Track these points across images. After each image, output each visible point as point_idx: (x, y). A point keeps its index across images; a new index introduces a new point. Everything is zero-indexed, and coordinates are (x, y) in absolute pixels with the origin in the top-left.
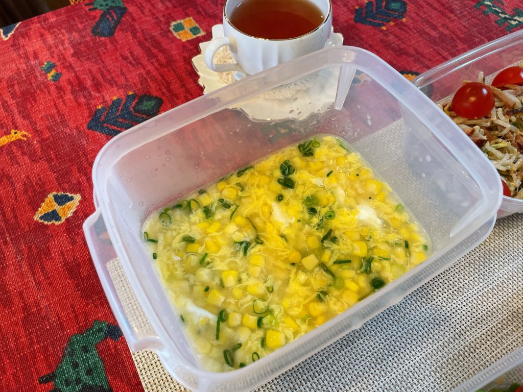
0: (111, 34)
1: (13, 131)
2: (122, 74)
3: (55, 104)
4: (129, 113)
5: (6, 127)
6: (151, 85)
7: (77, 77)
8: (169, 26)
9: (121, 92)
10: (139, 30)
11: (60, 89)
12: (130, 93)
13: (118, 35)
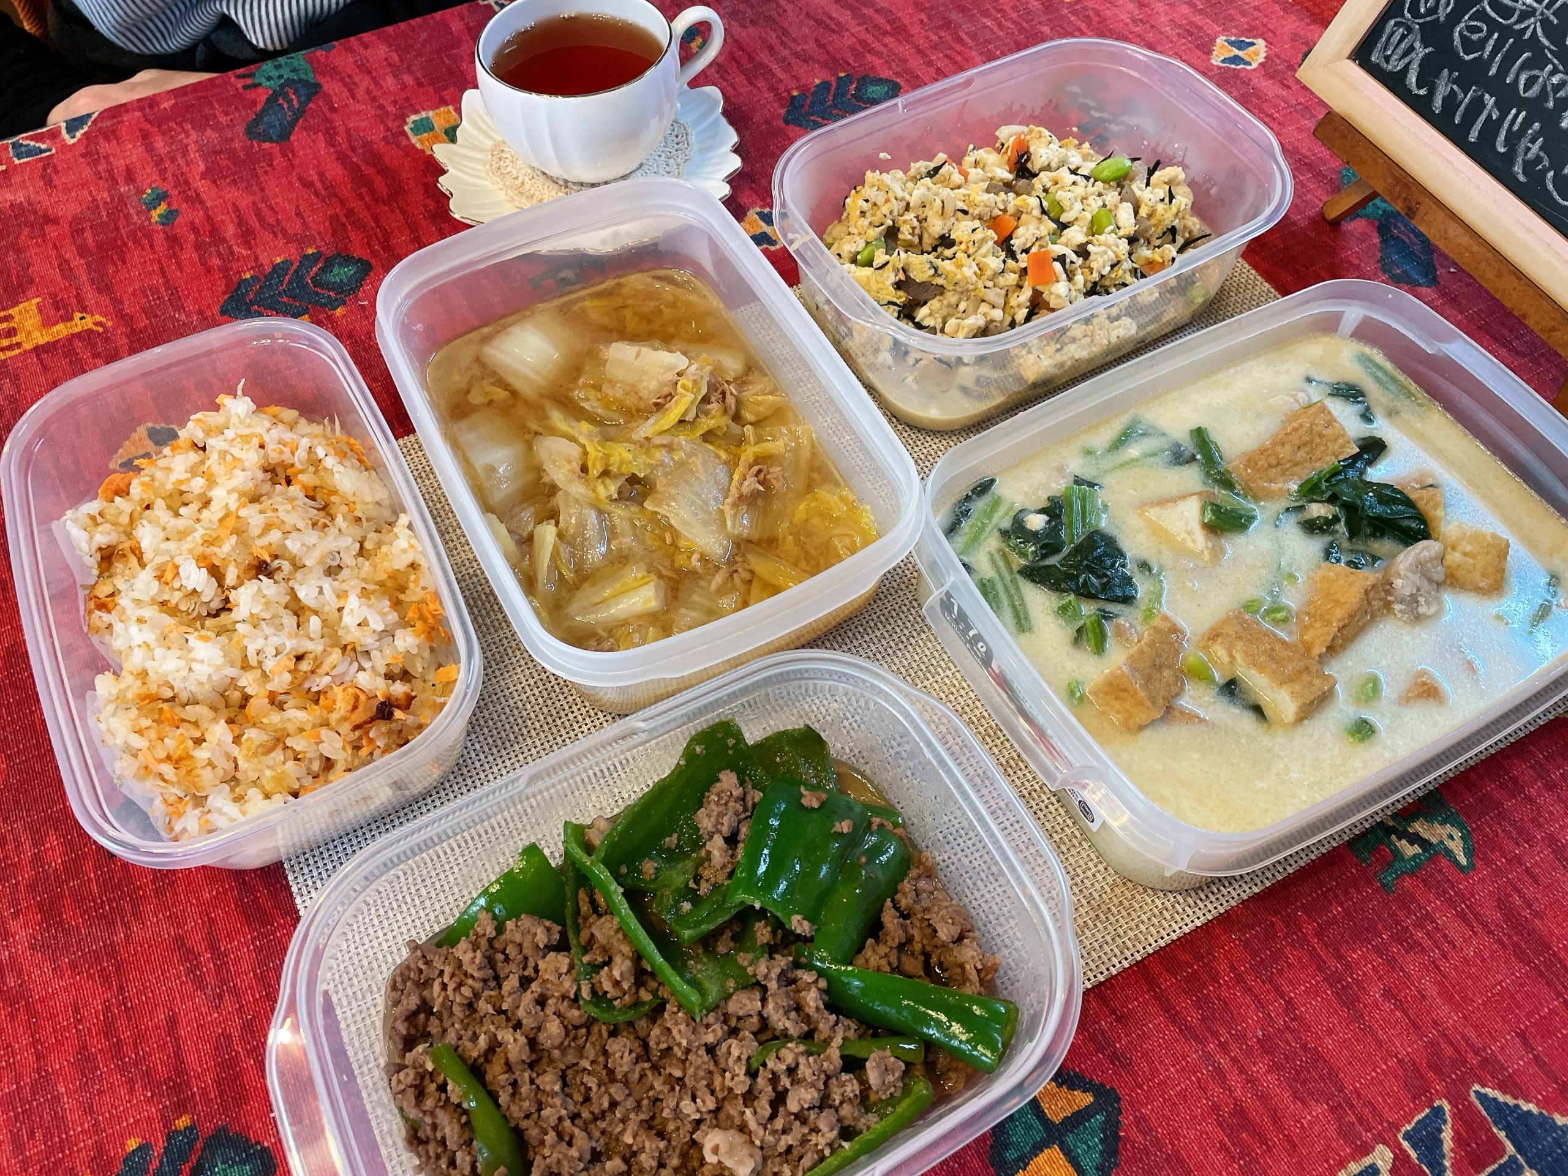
0: (285, 135)
1: (77, 315)
2: (299, 214)
3: (162, 269)
4: (303, 287)
5: (65, 306)
6: (353, 237)
7: (209, 217)
8: (405, 123)
9: (293, 248)
10: (341, 130)
11: (173, 240)
12: (310, 251)
13: (298, 138)
